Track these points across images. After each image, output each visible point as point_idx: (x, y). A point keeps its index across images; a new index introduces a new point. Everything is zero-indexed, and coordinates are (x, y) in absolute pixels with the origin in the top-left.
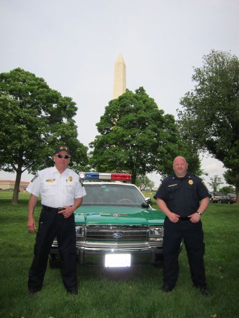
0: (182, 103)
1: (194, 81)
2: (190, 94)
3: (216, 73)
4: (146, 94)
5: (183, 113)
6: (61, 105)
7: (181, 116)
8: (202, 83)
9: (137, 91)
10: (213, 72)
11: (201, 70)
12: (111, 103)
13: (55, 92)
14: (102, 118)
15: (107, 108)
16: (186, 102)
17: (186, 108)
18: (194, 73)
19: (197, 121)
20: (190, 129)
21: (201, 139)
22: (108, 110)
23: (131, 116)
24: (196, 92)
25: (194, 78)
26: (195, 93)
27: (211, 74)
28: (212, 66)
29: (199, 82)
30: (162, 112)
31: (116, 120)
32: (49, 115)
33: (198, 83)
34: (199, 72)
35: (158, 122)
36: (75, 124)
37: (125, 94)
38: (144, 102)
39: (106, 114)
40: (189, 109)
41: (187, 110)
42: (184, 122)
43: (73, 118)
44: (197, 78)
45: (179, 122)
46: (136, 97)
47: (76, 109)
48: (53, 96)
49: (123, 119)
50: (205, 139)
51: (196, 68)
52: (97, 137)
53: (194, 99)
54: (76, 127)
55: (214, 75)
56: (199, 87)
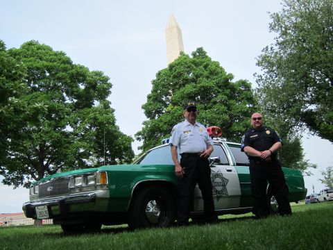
0: (259, 64)
1: (273, 32)
2: (269, 49)
3: (301, 17)
4: (207, 57)
5: (263, 77)
6: (90, 83)
7: (261, 83)
8: (284, 33)
9: (194, 55)
10: (297, 16)
11: (280, 15)
12: (159, 74)
13: (81, 67)
14: (149, 97)
15: (154, 82)
16: (265, 61)
17: (266, 70)
18: (272, 21)
19: (284, 86)
20: (276, 98)
21: (293, 110)
22: (156, 84)
23: (189, 88)
24: (278, 46)
25: (272, 28)
26: (276, 48)
27: (293, 18)
28: (294, 8)
29: (280, 32)
30: (231, 77)
31: (170, 97)
32: (75, 101)
33: (278, 34)
34: (277, 19)
35: (228, 91)
36: (111, 106)
37: (178, 60)
38: (206, 67)
39: (154, 91)
40: (272, 71)
41: (268, 72)
42: (266, 90)
43: (108, 99)
44: (277, 27)
45: (259, 90)
46: (194, 62)
47: (110, 86)
48: (78, 74)
49: (178, 94)
50: (298, 110)
51: (272, 13)
52: (145, 123)
53: (276, 56)
54: (113, 111)
55: (299, 20)
56: (281, 40)
